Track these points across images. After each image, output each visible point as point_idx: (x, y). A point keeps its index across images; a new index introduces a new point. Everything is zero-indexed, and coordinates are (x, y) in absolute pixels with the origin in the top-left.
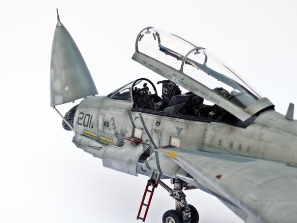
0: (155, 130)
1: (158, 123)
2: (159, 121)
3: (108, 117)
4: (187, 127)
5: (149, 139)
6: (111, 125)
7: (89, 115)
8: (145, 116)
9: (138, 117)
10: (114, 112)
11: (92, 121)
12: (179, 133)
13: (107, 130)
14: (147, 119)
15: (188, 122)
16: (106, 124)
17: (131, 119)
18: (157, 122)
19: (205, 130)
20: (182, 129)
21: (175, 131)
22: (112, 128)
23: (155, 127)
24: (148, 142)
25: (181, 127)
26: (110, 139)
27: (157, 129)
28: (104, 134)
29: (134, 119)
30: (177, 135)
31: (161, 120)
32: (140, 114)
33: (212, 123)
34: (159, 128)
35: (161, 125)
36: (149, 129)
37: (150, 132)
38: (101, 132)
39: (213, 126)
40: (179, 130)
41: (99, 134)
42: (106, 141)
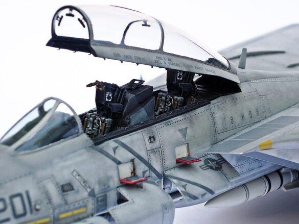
0: (152, 151)
1: (152, 138)
2: (151, 135)
3: (64, 176)
4: (191, 122)
5: (147, 168)
6: (77, 185)
7: (20, 195)
8: (125, 139)
9: (117, 147)
10: (69, 163)
11: (33, 199)
12: (185, 136)
13: (71, 197)
14: (132, 142)
15: (187, 115)
16: (66, 188)
17: (108, 155)
18: (150, 138)
19: (212, 114)
20: (186, 128)
21: (179, 135)
22: (81, 188)
23: (149, 146)
24: (147, 174)
25: (184, 127)
26: (80, 207)
27: (154, 147)
28: (67, 207)
29: (112, 153)
30: (183, 139)
31: (152, 132)
32: (116, 142)
33: (212, 102)
34: (157, 144)
35: (157, 138)
36: (143, 154)
37: (145, 157)
38: (60, 206)
39: (215, 105)
40: (184, 132)
41: (57, 211)
42: (73, 216)
